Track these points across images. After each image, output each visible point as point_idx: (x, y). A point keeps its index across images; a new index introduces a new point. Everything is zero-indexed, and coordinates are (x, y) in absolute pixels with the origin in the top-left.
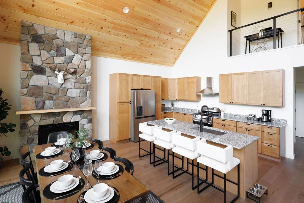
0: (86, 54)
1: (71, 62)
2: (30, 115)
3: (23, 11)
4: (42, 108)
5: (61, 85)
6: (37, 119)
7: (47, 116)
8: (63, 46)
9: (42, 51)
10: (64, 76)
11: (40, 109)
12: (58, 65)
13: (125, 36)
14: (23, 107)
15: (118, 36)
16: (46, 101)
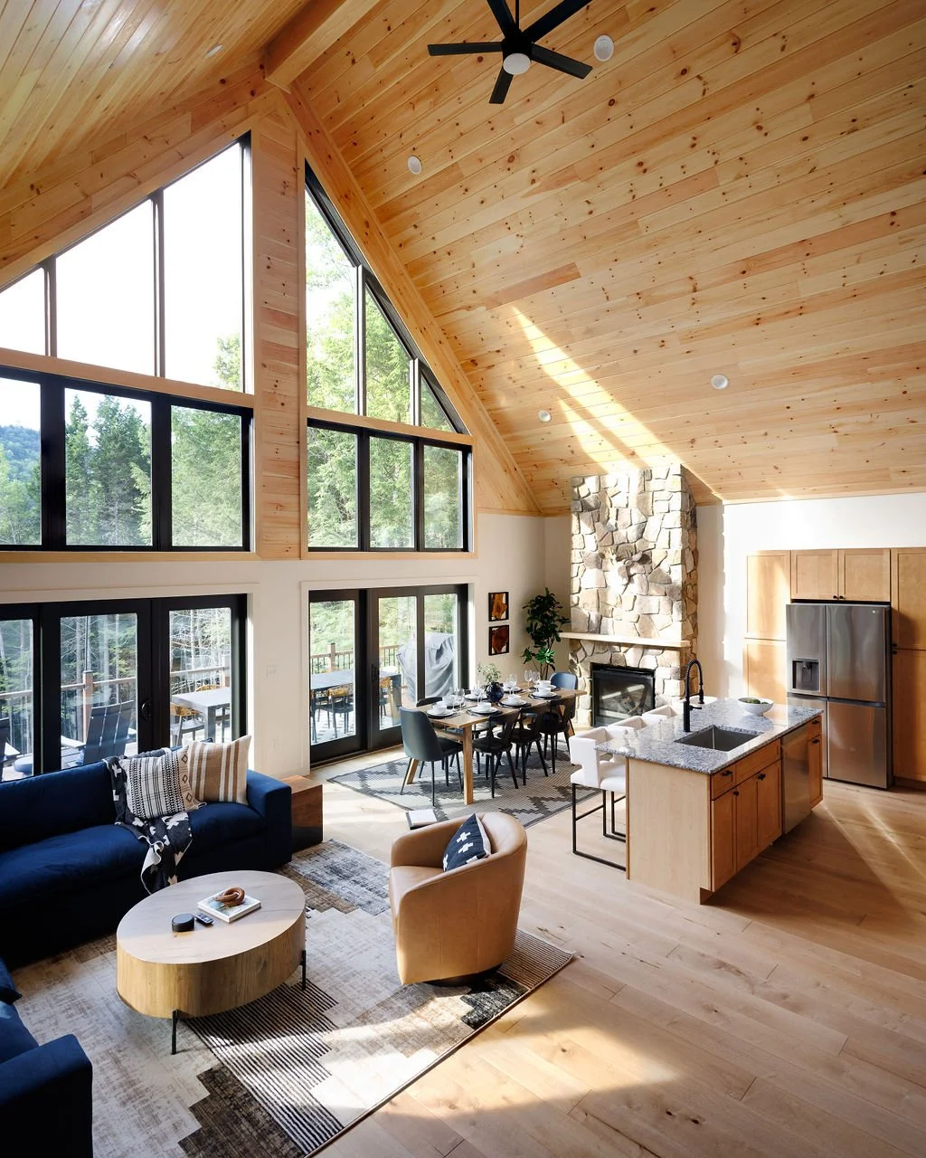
0: (669, 512)
1: (642, 537)
2: (579, 640)
3: (566, 465)
4: (598, 631)
5: (624, 587)
6: (589, 648)
7: (601, 647)
8: (627, 506)
9: (596, 524)
10: (628, 568)
11: (594, 632)
12: (620, 546)
13: (766, 434)
14: (574, 625)
15: (745, 443)
16: (604, 618)
